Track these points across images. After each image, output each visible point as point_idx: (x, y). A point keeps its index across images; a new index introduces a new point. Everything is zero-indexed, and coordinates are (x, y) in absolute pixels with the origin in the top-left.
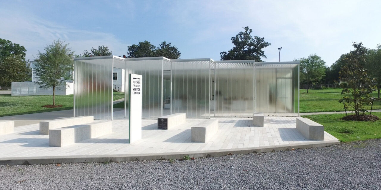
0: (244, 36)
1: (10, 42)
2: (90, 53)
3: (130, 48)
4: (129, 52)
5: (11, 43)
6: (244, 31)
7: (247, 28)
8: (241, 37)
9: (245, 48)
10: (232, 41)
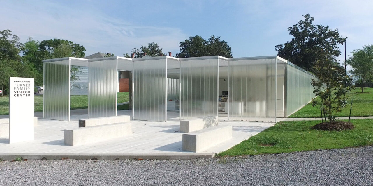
0: (304, 25)
1: (72, 42)
2: (140, 51)
3: (183, 44)
4: (181, 49)
5: (73, 44)
6: (304, 19)
7: (307, 16)
8: (301, 26)
9: (306, 39)
10: (289, 32)
